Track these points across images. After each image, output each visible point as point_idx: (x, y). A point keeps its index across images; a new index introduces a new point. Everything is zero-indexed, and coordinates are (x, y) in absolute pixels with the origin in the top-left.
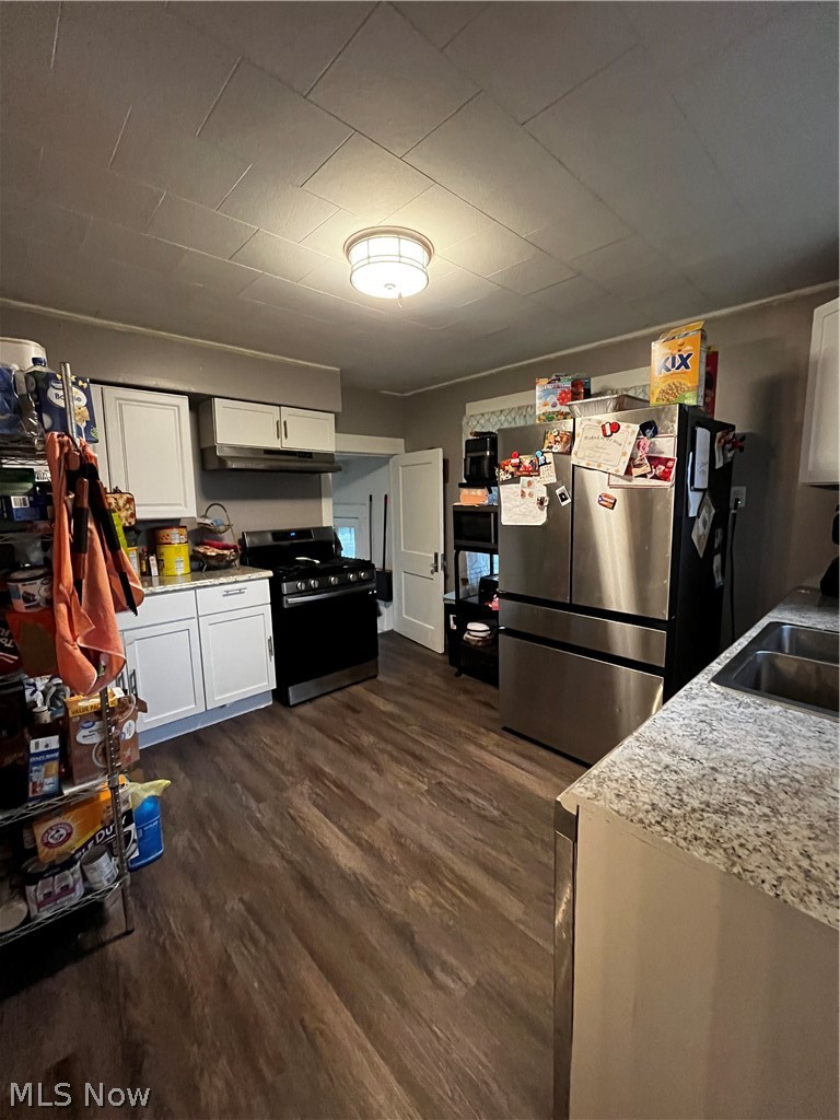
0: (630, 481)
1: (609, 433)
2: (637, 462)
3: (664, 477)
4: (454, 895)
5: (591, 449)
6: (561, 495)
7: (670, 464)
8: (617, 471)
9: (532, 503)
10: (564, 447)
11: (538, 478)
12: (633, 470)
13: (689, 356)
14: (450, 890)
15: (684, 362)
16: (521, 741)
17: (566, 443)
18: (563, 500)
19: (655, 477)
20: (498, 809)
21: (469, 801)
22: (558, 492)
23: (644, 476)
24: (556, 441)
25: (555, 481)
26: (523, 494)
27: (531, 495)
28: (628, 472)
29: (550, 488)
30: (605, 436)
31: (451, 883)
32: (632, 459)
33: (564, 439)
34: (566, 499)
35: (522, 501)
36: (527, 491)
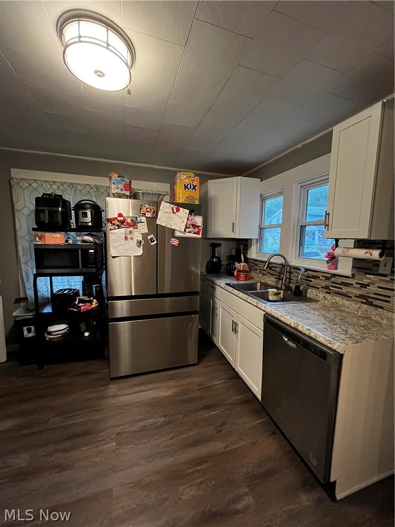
0: (185, 234)
1: (175, 211)
2: (188, 226)
3: (198, 233)
4: (199, 471)
5: (167, 217)
6: (151, 239)
7: (200, 228)
8: (180, 229)
9: (134, 244)
10: (152, 214)
11: (136, 230)
12: (186, 229)
13: (196, 186)
14: (194, 472)
15: (194, 188)
16: (129, 379)
17: (154, 213)
18: (152, 242)
19: (194, 233)
20: (161, 417)
21: (145, 426)
22: (149, 237)
23: (190, 232)
24: (147, 211)
25: (147, 232)
26: (126, 238)
27: (132, 239)
28: (185, 231)
29: (144, 236)
30: (173, 212)
31: (190, 468)
32: (186, 225)
33: (152, 211)
34: (154, 241)
35: (126, 242)
36: (129, 236)
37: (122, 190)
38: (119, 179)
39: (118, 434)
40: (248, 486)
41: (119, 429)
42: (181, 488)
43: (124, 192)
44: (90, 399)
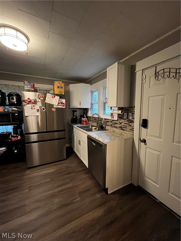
0: (58, 106)
1: (53, 97)
2: (59, 103)
3: (64, 106)
5: (50, 100)
6: (43, 109)
7: (64, 104)
8: (56, 104)
9: (35, 111)
10: (43, 98)
11: (36, 105)
12: (59, 105)
13: (63, 87)
14: (60, 194)
15: (62, 87)
17: (44, 98)
18: (44, 110)
19: (62, 106)
20: (49, 179)
21: (41, 183)
22: (42, 108)
23: (60, 106)
24: (41, 97)
25: (41, 105)
26: (32, 108)
27: (34, 109)
28: (58, 105)
29: (40, 107)
30: (53, 98)
31: (58, 193)
32: (58, 103)
33: (43, 97)
34: (44, 109)
35: (32, 110)
36: (33, 108)
37: (30, 88)
38: (28, 83)
39: (30, 187)
40: (79, 195)
41: (30, 185)
42: (54, 199)
43: (31, 89)
44: (18, 177)
